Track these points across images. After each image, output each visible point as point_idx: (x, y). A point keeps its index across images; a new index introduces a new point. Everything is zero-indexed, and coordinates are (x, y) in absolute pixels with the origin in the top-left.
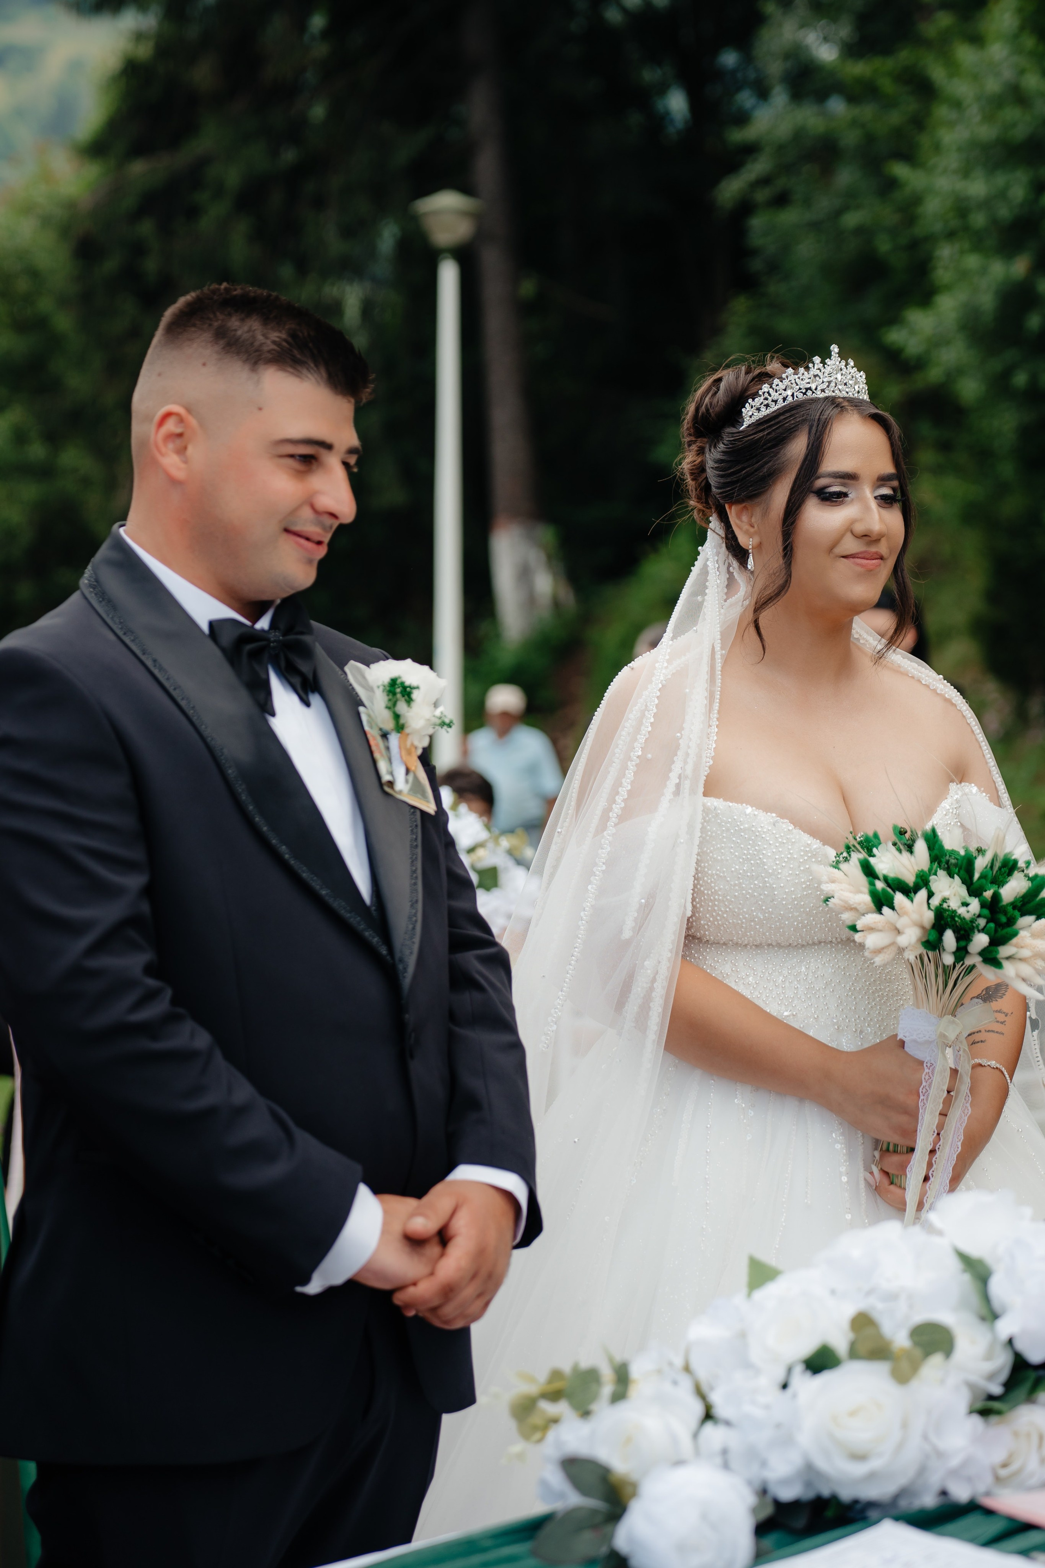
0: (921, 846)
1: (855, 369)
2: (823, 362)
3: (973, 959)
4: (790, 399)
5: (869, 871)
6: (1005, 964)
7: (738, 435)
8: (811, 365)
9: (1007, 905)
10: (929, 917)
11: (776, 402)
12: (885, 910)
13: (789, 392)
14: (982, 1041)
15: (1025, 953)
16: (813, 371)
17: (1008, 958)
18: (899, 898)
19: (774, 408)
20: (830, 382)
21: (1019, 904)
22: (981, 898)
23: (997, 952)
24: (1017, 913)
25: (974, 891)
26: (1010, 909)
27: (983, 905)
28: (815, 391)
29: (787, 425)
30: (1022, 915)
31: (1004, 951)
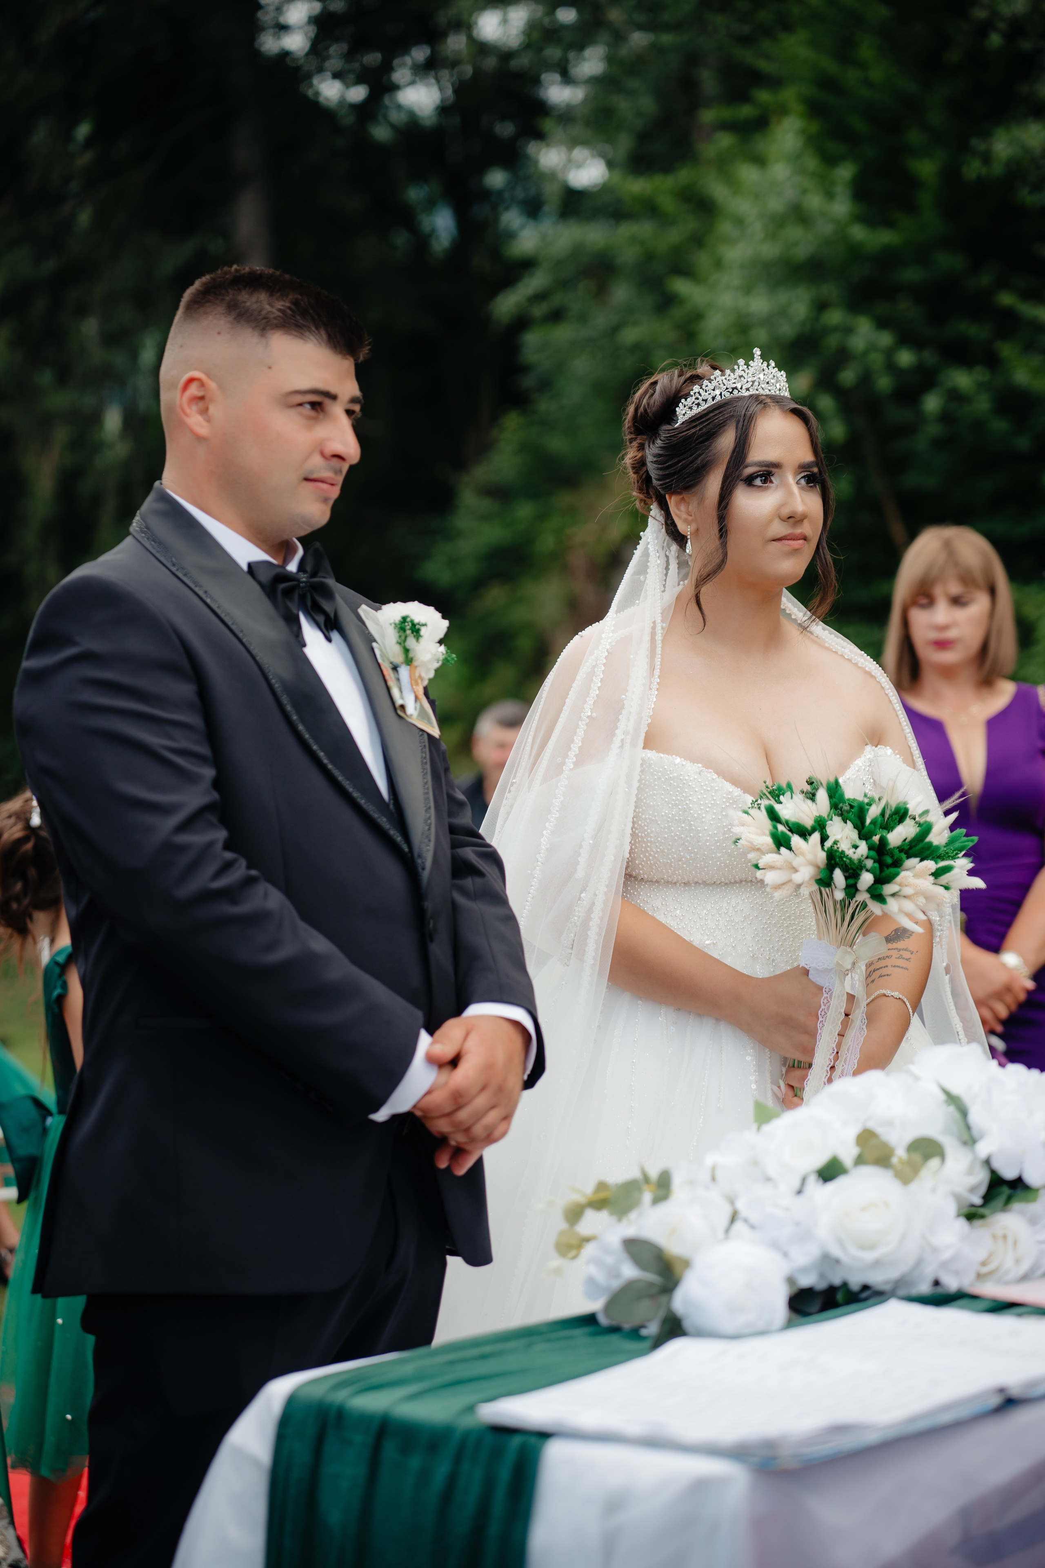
0: (822, 795)
1: (776, 369)
2: (748, 365)
3: (862, 896)
4: (718, 398)
5: (773, 816)
6: (890, 900)
7: (673, 431)
8: (736, 367)
9: (894, 848)
10: (821, 857)
11: (706, 401)
12: (783, 850)
13: (717, 392)
14: (888, 975)
15: (908, 891)
16: (739, 372)
17: (893, 895)
18: (796, 840)
19: (704, 406)
20: (753, 382)
21: (906, 848)
22: (870, 841)
23: (881, 889)
24: (903, 856)
25: (864, 835)
26: (896, 851)
27: (870, 848)
28: (740, 390)
29: (717, 421)
30: (908, 858)
31: (888, 889)
